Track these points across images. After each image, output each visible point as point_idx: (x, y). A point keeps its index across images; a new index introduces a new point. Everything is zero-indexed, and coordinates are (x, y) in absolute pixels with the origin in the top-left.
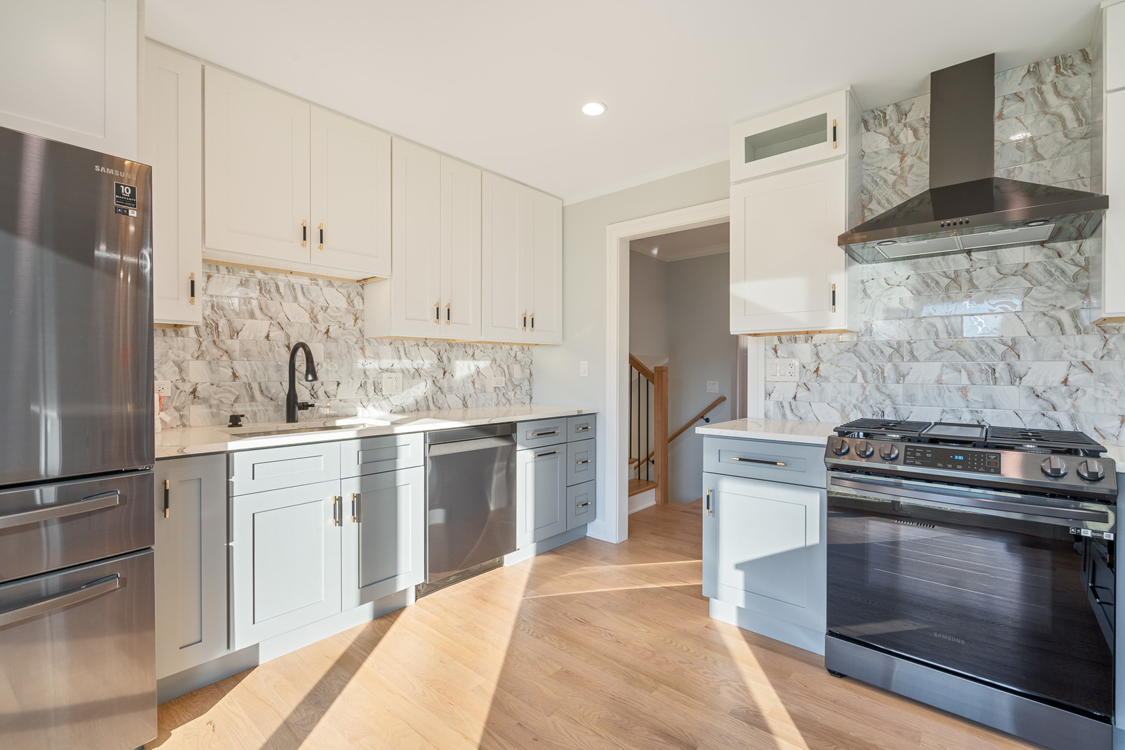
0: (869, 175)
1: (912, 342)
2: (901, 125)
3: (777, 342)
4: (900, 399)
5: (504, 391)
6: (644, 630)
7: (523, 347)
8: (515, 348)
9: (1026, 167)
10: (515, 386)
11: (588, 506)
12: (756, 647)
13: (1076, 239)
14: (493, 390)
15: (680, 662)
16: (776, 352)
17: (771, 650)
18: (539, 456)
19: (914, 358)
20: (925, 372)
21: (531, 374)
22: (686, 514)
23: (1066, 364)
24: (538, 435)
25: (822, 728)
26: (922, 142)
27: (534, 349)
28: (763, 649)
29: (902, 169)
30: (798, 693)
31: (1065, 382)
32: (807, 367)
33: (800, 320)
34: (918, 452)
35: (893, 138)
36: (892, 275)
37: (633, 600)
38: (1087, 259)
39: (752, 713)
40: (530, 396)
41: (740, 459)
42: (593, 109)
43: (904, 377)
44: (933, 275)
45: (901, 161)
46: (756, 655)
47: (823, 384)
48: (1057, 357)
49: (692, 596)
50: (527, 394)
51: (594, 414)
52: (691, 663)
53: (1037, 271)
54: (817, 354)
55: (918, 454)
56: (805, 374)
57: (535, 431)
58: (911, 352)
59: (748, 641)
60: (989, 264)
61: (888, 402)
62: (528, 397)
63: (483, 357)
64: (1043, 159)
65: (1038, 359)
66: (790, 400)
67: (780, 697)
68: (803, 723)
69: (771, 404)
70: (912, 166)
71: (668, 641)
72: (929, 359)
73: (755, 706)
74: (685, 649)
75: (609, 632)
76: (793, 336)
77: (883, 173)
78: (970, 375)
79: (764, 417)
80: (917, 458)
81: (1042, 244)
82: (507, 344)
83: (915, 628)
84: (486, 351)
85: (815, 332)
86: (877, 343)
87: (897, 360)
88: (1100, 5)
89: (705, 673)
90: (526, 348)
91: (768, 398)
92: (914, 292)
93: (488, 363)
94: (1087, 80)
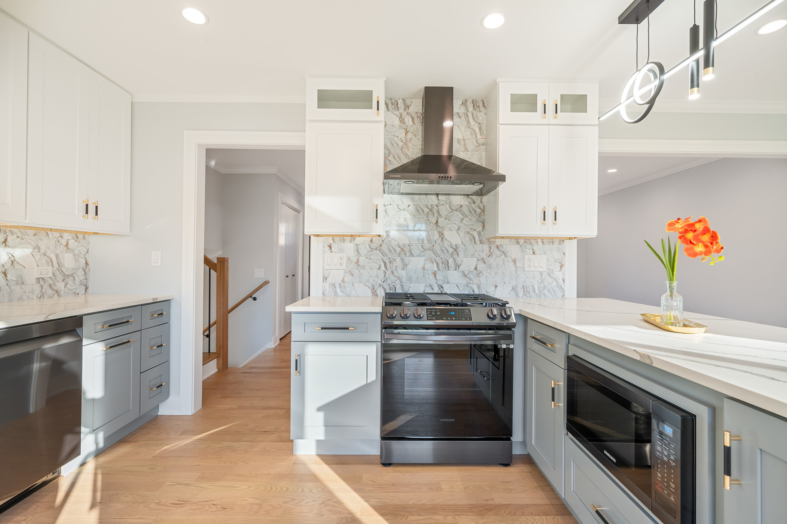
0: (389, 138)
1: (411, 245)
2: (406, 113)
3: (331, 242)
4: (404, 280)
5: (51, 282)
6: (244, 487)
7: (76, 234)
8: (66, 236)
9: (461, 153)
10: (65, 277)
11: (161, 388)
12: (333, 465)
13: (480, 196)
14: (34, 281)
15: (285, 503)
16: (331, 248)
17: (344, 464)
18: (110, 347)
19: (412, 255)
20: (417, 263)
21: (87, 264)
22: (246, 374)
23: (476, 259)
24: (110, 326)
25: (394, 508)
26: (416, 126)
27: (92, 238)
28: (338, 465)
29: (406, 139)
30: (371, 489)
31: (476, 268)
32: (351, 260)
33: (355, 227)
34: (433, 312)
35: (402, 120)
36: (401, 203)
37: (225, 463)
38: (484, 206)
39: (349, 520)
40: (86, 286)
41: (322, 328)
42: (194, 16)
43: (406, 265)
44: (421, 205)
45: (406, 135)
46: (336, 472)
47: (361, 271)
48: (473, 256)
49: (274, 442)
50: (81, 284)
51: (168, 300)
52: (294, 500)
53: (465, 209)
54: (358, 251)
55: (433, 313)
56: (350, 264)
57: (105, 323)
58: (410, 251)
59: (327, 464)
60: (446, 203)
61: (398, 282)
62: (83, 288)
63: (20, 244)
64: (468, 151)
65: (466, 256)
66: (339, 282)
67: (362, 497)
68: (383, 510)
69: (327, 285)
70: (411, 139)
71: (269, 488)
72: (419, 256)
73: (350, 513)
74: (285, 489)
75: (212, 502)
76: (342, 237)
77: (396, 139)
78: (438, 264)
79: (322, 295)
80: (433, 316)
81: (468, 195)
82: (56, 230)
83: (412, 417)
84: (24, 237)
85: (356, 236)
86: (393, 245)
87: (403, 256)
88: (496, 80)
89: (307, 503)
90: (81, 236)
91: (325, 282)
92: (412, 215)
93: (28, 251)
94: (484, 116)
